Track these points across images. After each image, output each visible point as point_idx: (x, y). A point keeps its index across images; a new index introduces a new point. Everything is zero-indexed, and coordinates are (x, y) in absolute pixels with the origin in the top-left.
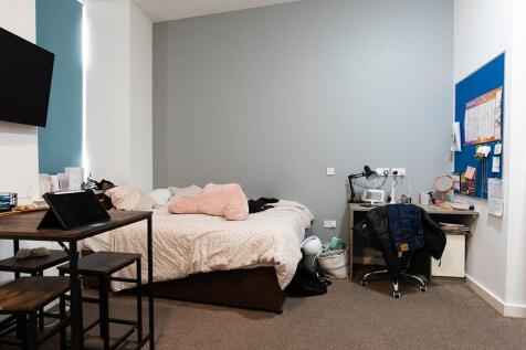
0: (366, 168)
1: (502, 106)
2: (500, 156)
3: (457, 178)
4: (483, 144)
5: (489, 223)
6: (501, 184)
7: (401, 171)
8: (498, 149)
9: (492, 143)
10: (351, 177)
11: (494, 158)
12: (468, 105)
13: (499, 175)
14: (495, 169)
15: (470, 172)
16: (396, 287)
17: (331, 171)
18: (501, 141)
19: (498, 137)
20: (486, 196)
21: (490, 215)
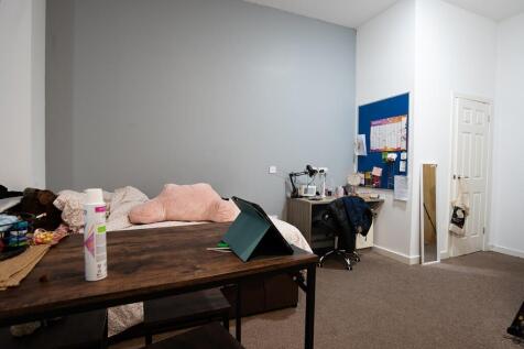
0: (308, 167)
1: (407, 128)
2: (406, 160)
3: (363, 176)
4: (390, 152)
5: (394, 206)
6: (407, 180)
7: (325, 169)
8: (403, 156)
9: (399, 152)
10: (291, 175)
11: (401, 163)
12: (373, 123)
13: (405, 174)
14: (402, 169)
15: (377, 171)
16: (348, 261)
17: (273, 170)
18: (406, 151)
19: (404, 147)
20: (392, 188)
21: (395, 200)
